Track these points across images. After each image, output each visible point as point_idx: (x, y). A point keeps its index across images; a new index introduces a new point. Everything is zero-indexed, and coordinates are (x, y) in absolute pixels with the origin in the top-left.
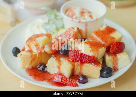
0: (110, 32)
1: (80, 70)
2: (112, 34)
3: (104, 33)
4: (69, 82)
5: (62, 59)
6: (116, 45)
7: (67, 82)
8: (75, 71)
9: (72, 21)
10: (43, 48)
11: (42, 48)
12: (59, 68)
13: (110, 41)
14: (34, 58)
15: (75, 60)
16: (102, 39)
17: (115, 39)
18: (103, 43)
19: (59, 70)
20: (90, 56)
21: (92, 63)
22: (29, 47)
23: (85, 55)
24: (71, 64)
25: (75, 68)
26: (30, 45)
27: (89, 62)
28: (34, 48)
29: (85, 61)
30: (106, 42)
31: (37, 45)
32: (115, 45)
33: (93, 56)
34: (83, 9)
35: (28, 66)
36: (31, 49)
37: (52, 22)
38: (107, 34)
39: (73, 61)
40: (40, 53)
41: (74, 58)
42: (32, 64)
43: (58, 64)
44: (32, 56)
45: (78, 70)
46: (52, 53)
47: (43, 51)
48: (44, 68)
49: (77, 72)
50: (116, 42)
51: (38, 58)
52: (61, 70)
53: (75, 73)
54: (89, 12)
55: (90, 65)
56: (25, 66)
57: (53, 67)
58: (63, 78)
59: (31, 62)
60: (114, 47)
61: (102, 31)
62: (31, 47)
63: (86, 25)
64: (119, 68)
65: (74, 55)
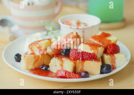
0: (106, 36)
1: (81, 66)
2: (108, 37)
3: (100, 37)
4: (73, 76)
5: (63, 59)
6: (113, 45)
7: (70, 75)
8: (77, 68)
9: (71, 28)
10: (46, 49)
11: (44, 49)
12: (62, 65)
13: (107, 43)
14: (37, 59)
15: (76, 58)
16: (100, 41)
17: (111, 41)
18: (101, 44)
19: (62, 68)
20: (90, 53)
21: (93, 60)
22: (31, 50)
23: (85, 52)
24: (73, 62)
25: (77, 65)
26: (32, 48)
27: (89, 59)
28: (36, 51)
29: (86, 58)
30: (103, 44)
31: (39, 48)
32: (111, 45)
33: (93, 53)
34: (79, 21)
35: (31, 67)
36: (34, 52)
37: (51, 33)
38: (104, 37)
39: (74, 59)
40: (43, 55)
41: (75, 57)
42: (35, 65)
43: (60, 62)
44: (35, 57)
45: (80, 67)
46: (54, 53)
47: (45, 53)
48: (47, 68)
49: (79, 70)
50: (113, 44)
51: (41, 59)
52: (63, 68)
53: (77, 71)
54: (84, 24)
55: (91, 62)
56: (28, 67)
57: (56, 66)
58: (67, 73)
59: (34, 63)
60: (111, 47)
61: (98, 36)
62: (33, 50)
63: (83, 32)
64: (117, 66)
65: (76, 54)
